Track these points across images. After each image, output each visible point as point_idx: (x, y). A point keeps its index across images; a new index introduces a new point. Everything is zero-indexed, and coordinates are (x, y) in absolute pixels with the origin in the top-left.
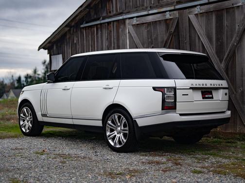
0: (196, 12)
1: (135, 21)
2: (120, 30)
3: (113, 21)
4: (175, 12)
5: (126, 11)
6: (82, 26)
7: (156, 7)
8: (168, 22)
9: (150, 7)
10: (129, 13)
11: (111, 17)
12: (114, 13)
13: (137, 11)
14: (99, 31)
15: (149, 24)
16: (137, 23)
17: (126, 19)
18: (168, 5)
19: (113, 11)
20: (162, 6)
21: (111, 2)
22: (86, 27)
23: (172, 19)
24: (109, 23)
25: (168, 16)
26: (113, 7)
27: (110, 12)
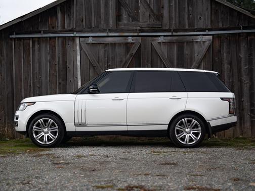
0: (160, 41)
1: (90, 40)
2: (68, 46)
3: (58, 37)
4: (138, 38)
5: (77, 29)
6: (11, 37)
7: (115, 31)
8: (129, 45)
9: (109, 30)
10: (81, 31)
11: (56, 32)
12: (59, 29)
13: (92, 31)
14: (36, 44)
15: (106, 45)
16: (93, 42)
17: (76, 37)
18: (129, 31)
19: (58, 27)
20: (122, 31)
21: (54, 18)
22: (15, 38)
23: (134, 43)
24: (50, 38)
25: (130, 40)
26: (58, 23)
27: (53, 28)
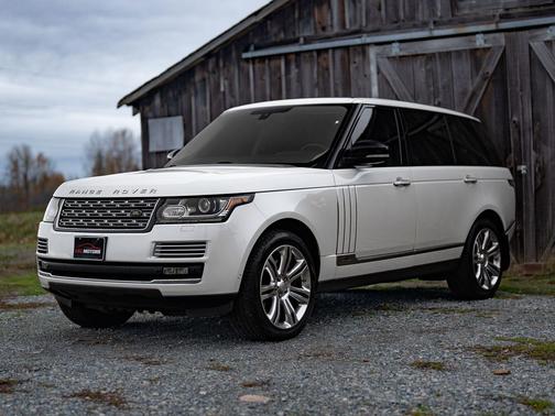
0: (548, 38)
1: (395, 50)
2: (352, 66)
3: (334, 49)
4: (497, 35)
5: (370, 27)
6: (245, 55)
7: (450, 23)
8: (478, 54)
9: (435, 23)
10: (376, 31)
11: (328, 38)
12: (336, 30)
13: (399, 29)
14: (293, 67)
15: (430, 57)
16: (401, 54)
17: (369, 44)
18: (478, 20)
19: (332, 26)
20: (463, 22)
21: (325, 7)
22: (253, 59)
23: (489, 48)
24: (319, 51)
25: (480, 42)
26: (332, 19)
27: (324, 29)
